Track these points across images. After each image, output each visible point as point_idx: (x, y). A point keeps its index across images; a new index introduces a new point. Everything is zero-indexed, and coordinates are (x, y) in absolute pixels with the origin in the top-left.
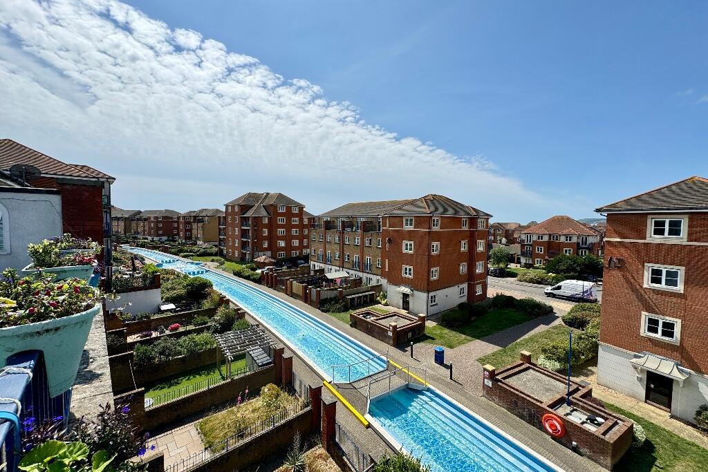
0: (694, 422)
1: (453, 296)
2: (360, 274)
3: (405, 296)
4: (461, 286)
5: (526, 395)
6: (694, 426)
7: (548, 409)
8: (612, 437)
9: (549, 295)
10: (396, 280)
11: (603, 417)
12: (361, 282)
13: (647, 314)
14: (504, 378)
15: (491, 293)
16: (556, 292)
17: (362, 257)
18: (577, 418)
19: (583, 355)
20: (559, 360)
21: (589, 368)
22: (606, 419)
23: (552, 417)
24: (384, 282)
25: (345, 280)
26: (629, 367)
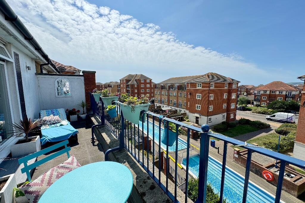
1: (219, 118)
2: (177, 108)
3: (197, 118)
4: (223, 114)
8: (298, 183)
9: (268, 119)
10: (193, 111)
11: (294, 174)
12: (177, 112)
14: (244, 154)
15: (238, 118)
16: (272, 118)
17: (177, 101)
21: (289, 153)
22: (296, 175)
23: (267, 172)
24: (187, 112)
25: (170, 111)
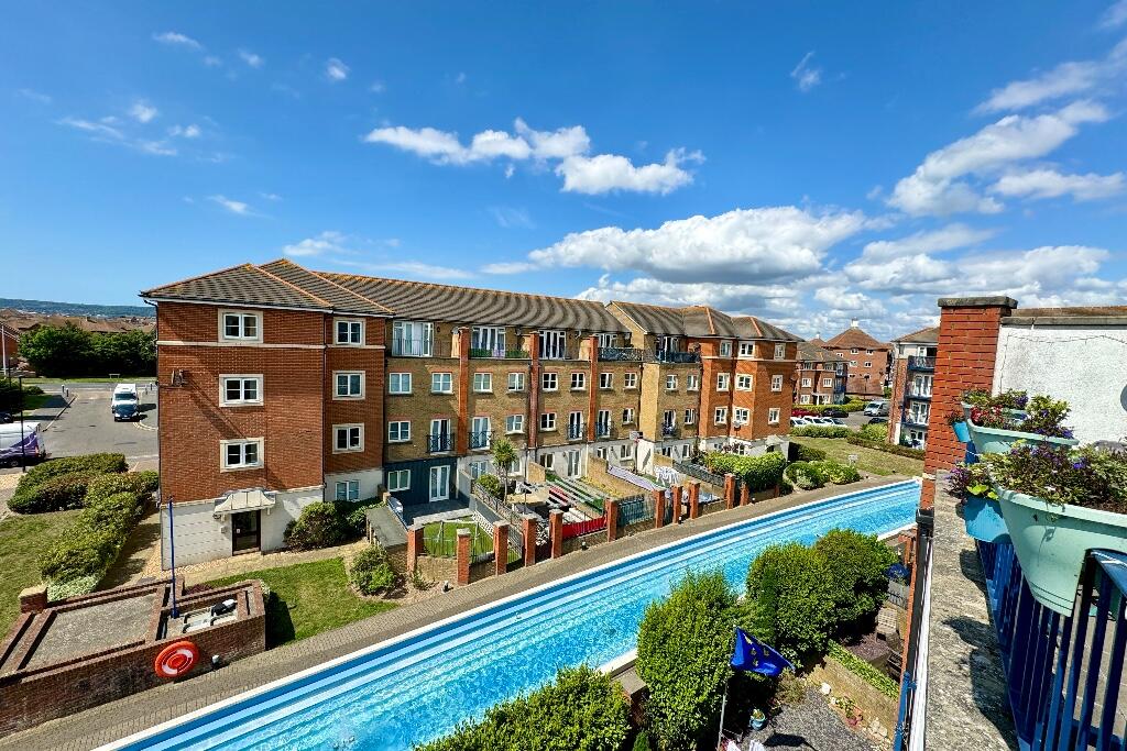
0: (284, 546)
5: (102, 654)
6: (284, 550)
7: (159, 642)
8: (258, 609)
11: (228, 597)
13: (226, 441)
14: (23, 665)
18: (201, 622)
19: (116, 543)
20: (89, 570)
21: (134, 557)
22: (234, 597)
23: (173, 649)
26: (212, 521)
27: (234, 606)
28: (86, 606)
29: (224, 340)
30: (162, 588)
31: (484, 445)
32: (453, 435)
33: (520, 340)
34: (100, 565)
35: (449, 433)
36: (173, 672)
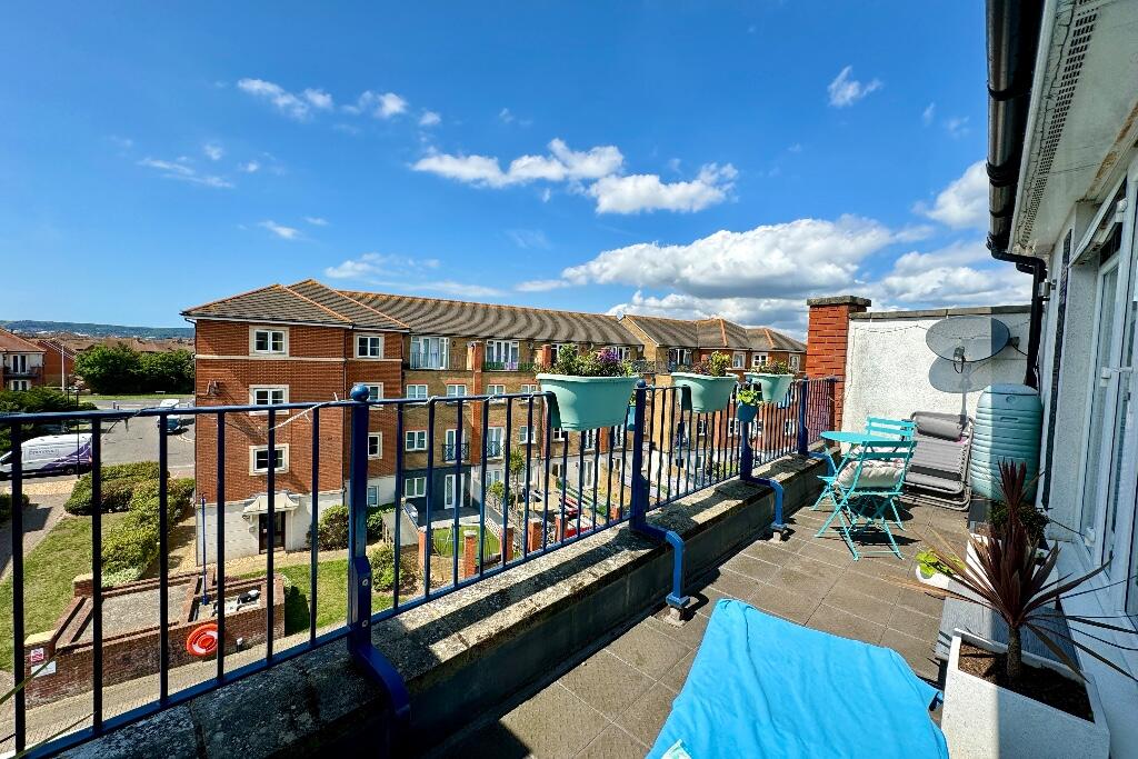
0: (307, 546)
6: (306, 549)
7: (190, 624)
11: (253, 588)
13: (255, 447)
14: (75, 639)
18: (228, 609)
19: (156, 540)
20: (133, 563)
21: (172, 554)
22: (258, 587)
26: (242, 521)
27: (258, 596)
28: (129, 592)
29: (255, 354)
30: (195, 579)
31: (497, 454)
32: (467, 444)
33: (533, 353)
34: (143, 559)
35: (463, 441)
36: (203, 651)
